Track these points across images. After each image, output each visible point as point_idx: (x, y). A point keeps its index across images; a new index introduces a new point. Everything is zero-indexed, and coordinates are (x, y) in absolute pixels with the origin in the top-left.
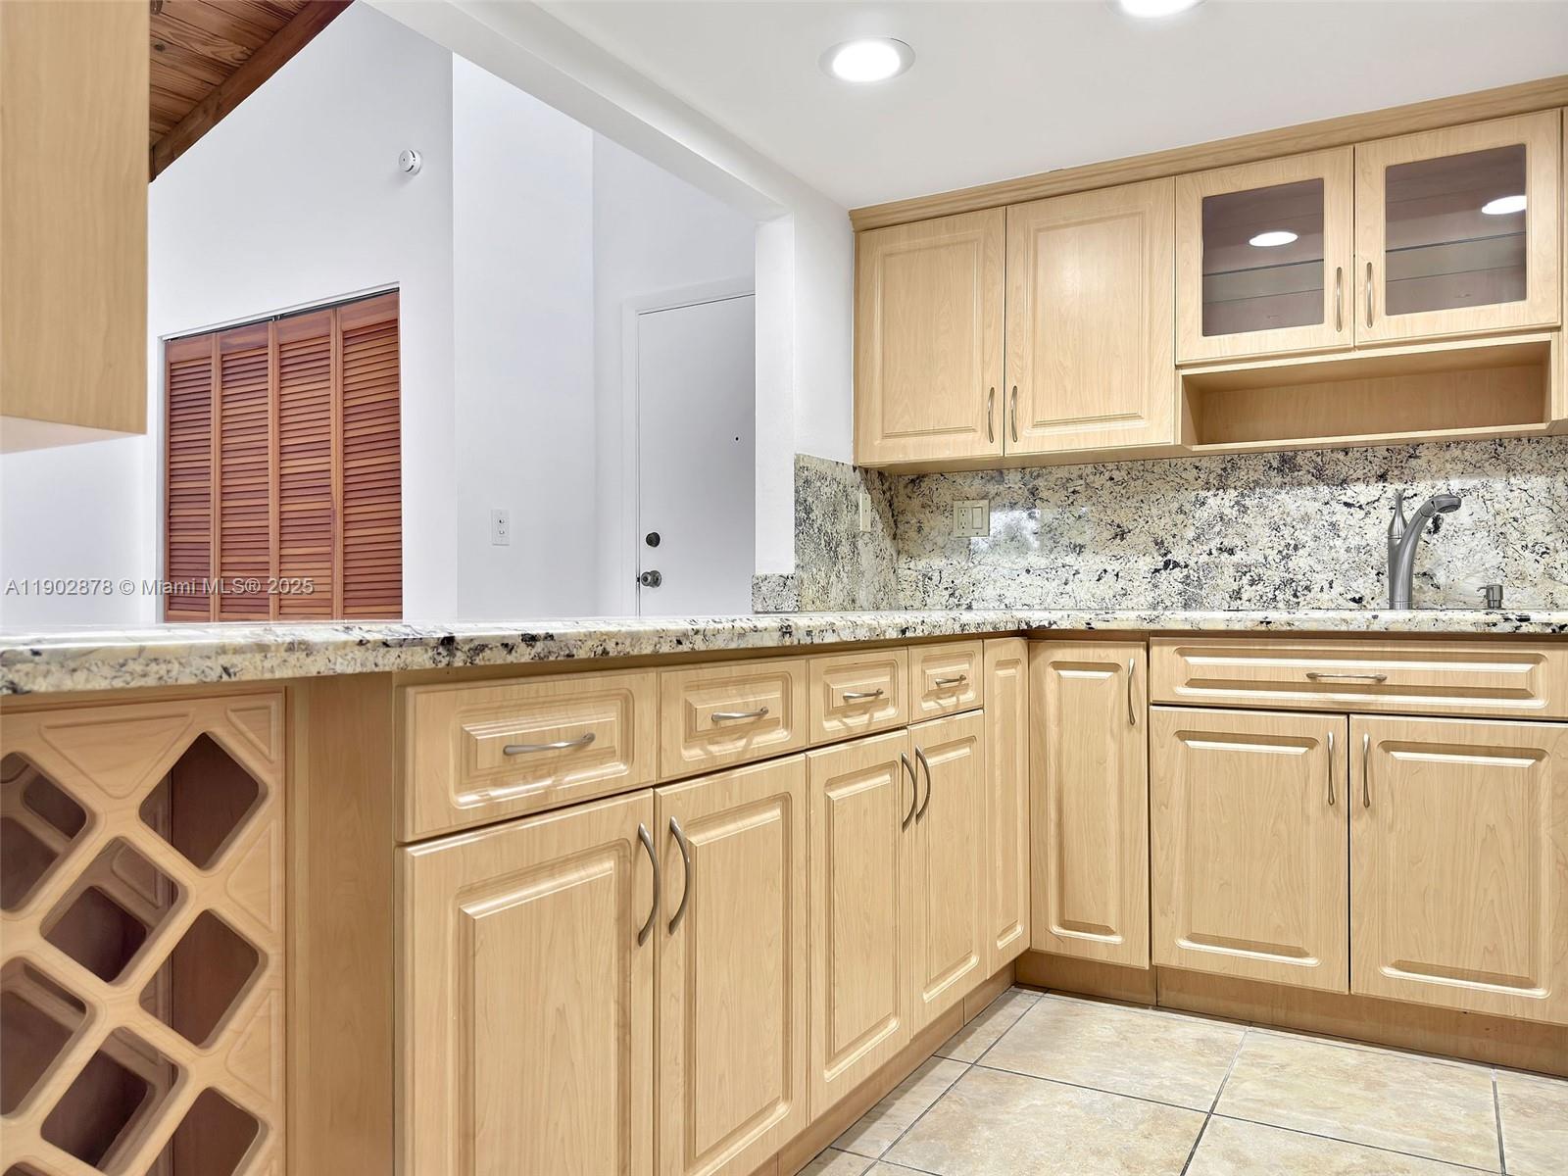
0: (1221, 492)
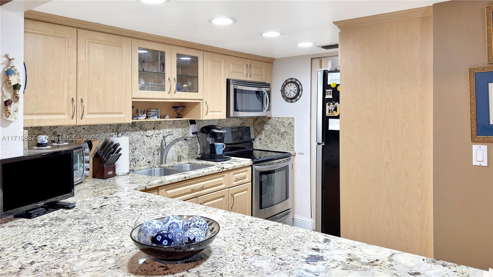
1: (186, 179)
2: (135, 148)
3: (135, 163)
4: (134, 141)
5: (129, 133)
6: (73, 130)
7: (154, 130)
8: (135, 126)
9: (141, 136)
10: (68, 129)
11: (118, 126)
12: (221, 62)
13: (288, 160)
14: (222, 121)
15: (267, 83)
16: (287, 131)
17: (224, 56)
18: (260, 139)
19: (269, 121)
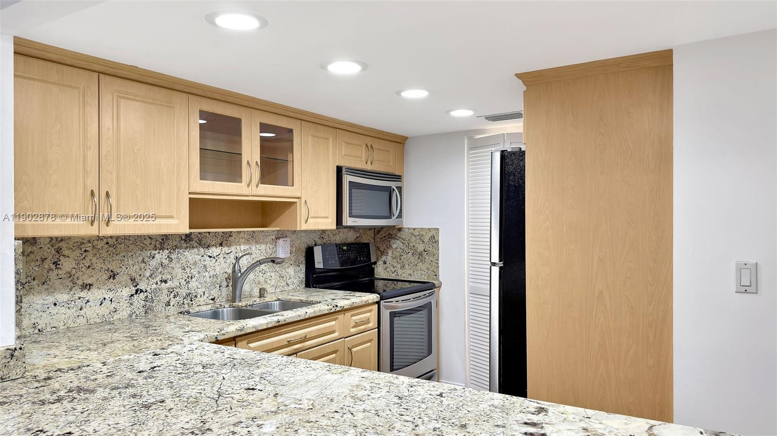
0: (161, 251)
1: (280, 323)
2: (190, 275)
3: (191, 301)
4: (189, 264)
5: (181, 251)
6: (90, 245)
7: (221, 248)
8: (191, 240)
9: (199, 257)
10: (81, 244)
11: (163, 239)
12: (327, 139)
13: (431, 294)
14: (327, 233)
15: (397, 174)
16: (427, 248)
17: (332, 129)
18: (385, 263)
19: (399, 235)
